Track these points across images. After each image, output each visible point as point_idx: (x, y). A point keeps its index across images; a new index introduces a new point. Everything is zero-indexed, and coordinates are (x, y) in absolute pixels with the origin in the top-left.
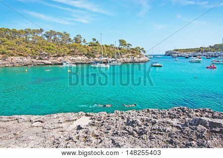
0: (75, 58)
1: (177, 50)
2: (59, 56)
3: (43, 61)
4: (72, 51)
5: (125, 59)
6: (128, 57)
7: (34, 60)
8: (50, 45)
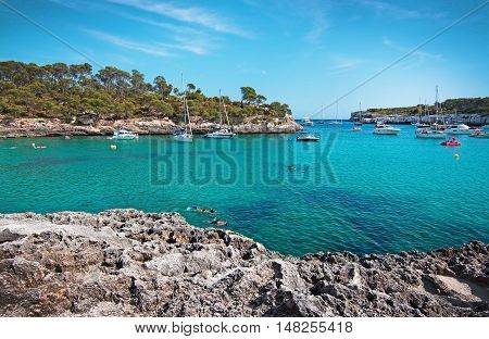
0: (148, 123)
1: (373, 111)
2: (116, 118)
3: (83, 128)
4: (144, 110)
5: (248, 125)
6: (254, 122)
7: (66, 126)
8: (97, 97)
